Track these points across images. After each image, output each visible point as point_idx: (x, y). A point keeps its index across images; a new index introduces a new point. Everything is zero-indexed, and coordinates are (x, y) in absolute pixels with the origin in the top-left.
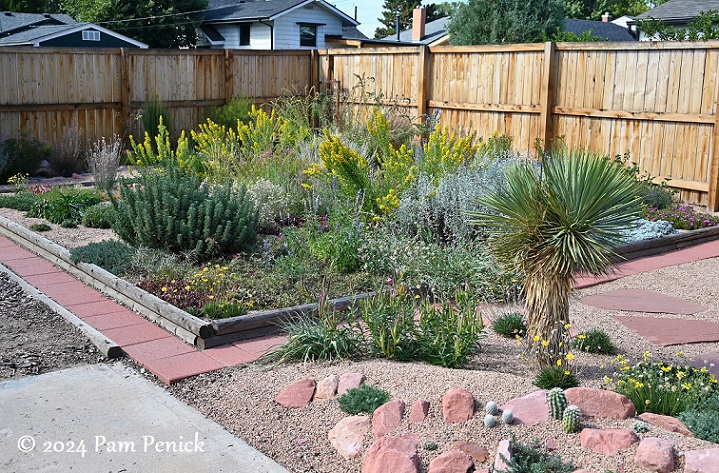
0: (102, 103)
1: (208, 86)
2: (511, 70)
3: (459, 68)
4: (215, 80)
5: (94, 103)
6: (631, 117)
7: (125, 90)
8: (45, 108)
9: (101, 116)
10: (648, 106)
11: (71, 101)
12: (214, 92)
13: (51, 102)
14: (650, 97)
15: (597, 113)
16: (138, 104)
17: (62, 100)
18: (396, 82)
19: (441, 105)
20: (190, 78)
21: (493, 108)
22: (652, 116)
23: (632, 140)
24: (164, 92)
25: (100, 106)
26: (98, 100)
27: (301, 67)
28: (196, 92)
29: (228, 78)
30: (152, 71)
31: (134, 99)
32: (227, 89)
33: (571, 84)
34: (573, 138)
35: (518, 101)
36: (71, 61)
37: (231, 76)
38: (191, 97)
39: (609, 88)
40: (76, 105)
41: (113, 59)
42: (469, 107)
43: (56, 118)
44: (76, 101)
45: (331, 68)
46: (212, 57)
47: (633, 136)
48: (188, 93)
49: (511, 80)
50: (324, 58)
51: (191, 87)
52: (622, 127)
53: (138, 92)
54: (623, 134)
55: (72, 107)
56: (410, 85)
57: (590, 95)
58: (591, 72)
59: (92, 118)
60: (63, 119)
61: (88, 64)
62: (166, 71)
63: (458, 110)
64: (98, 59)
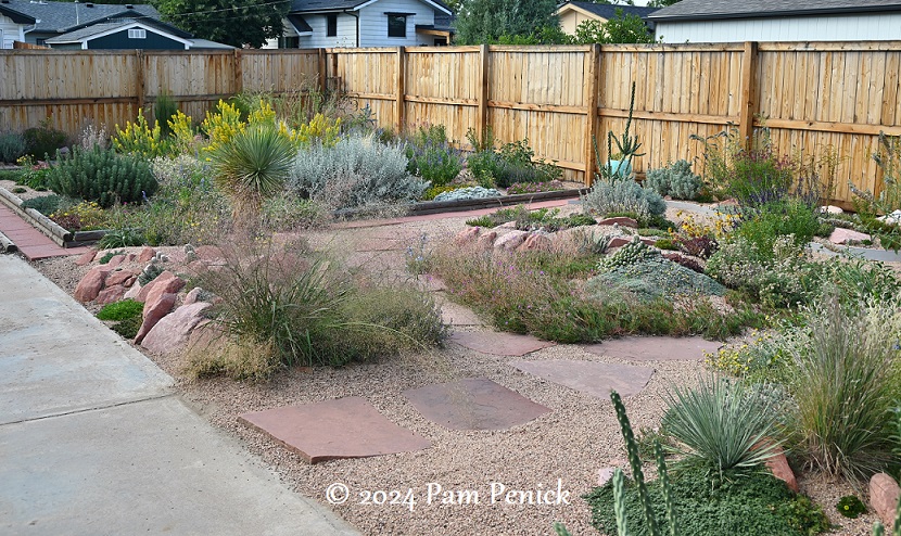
0: (120, 97)
1: (219, 82)
2: (461, 69)
3: (427, 66)
4: (225, 77)
5: (112, 98)
6: (538, 109)
7: (140, 87)
8: (68, 102)
9: (119, 109)
10: (550, 100)
11: (92, 96)
12: (225, 87)
13: (73, 97)
14: (551, 91)
15: (517, 106)
16: (152, 99)
17: (83, 95)
18: (383, 78)
19: (413, 99)
20: (202, 75)
21: (449, 102)
22: (552, 108)
23: (541, 129)
24: (177, 87)
25: (117, 100)
26: (115, 95)
27: (311, 64)
28: (207, 88)
29: (238, 75)
30: (165, 69)
31: (149, 94)
32: (236, 85)
33: (500, 81)
34: (503, 128)
35: (466, 96)
36: (91, 61)
37: (240, 73)
38: (202, 92)
39: (525, 84)
40: (96, 100)
41: (129, 59)
42: (433, 101)
43: (77, 110)
44: (95, 95)
45: (335, 65)
46: (223, 57)
47: (541, 124)
48: (199, 88)
49: (461, 78)
50: (330, 56)
51: (202, 83)
52: (534, 119)
53: (153, 88)
54: (534, 124)
55: (92, 102)
56: (393, 81)
57: (513, 91)
58: (513, 71)
59: (110, 110)
60: (84, 111)
61: (106, 64)
62: (178, 69)
63: (427, 103)
64: (116, 60)
